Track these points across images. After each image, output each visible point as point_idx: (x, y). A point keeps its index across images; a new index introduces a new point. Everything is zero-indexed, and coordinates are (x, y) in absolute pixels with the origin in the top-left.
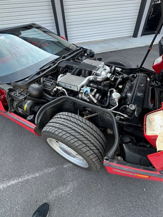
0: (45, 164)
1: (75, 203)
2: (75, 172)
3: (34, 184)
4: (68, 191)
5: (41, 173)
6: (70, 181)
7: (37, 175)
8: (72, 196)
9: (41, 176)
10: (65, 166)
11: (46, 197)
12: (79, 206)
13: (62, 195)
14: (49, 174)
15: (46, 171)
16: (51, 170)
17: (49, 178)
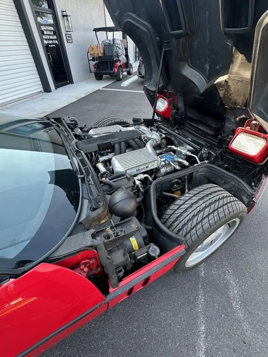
0: (188, 305)
1: (251, 282)
2: (214, 265)
3: (217, 340)
4: (237, 285)
5: (202, 319)
6: (225, 276)
7: (203, 328)
8: (243, 282)
9: (206, 321)
10: (203, 274)
11: (239, 321)
12: (255, 279)
13: (240, 296)
14: (208, 304)
15: (200, 308)
16: (201, 299)
17: (214, 307)
